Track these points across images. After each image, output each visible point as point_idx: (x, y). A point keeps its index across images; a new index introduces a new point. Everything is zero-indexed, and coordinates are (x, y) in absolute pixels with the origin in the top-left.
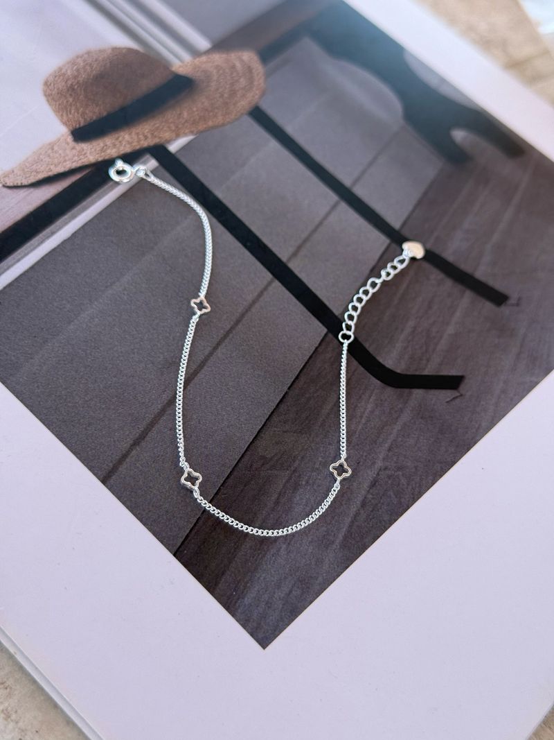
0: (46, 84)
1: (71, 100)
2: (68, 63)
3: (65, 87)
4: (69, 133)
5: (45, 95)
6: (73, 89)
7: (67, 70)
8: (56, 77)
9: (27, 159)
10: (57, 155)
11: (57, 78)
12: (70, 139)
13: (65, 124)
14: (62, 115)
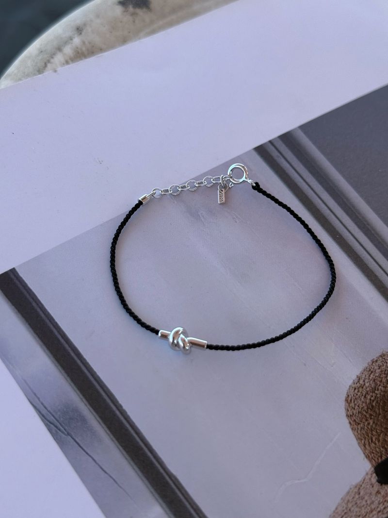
0: (348, 400)
1: (371, 422)
2: (364, 370)
3: (364, 405)
4: (373, 469)
5: (347, 416)
6: (373, 406)
7: (364, 381)
8: (355, 389)
9: (336, 508)
10: (364, 503)
11: (356, 391)
12: (374, 479)
13: (367, 457)
14: (365, 445)
